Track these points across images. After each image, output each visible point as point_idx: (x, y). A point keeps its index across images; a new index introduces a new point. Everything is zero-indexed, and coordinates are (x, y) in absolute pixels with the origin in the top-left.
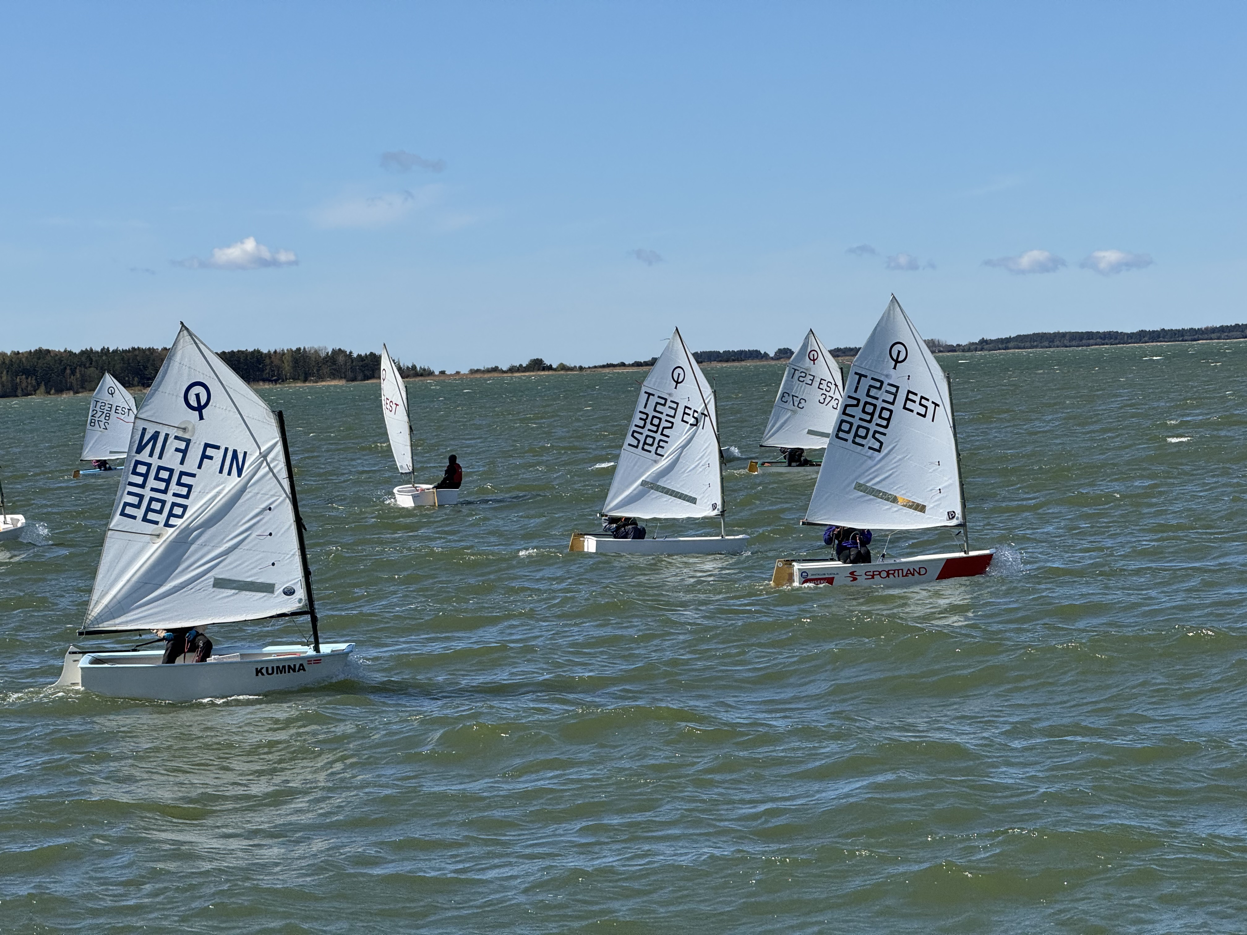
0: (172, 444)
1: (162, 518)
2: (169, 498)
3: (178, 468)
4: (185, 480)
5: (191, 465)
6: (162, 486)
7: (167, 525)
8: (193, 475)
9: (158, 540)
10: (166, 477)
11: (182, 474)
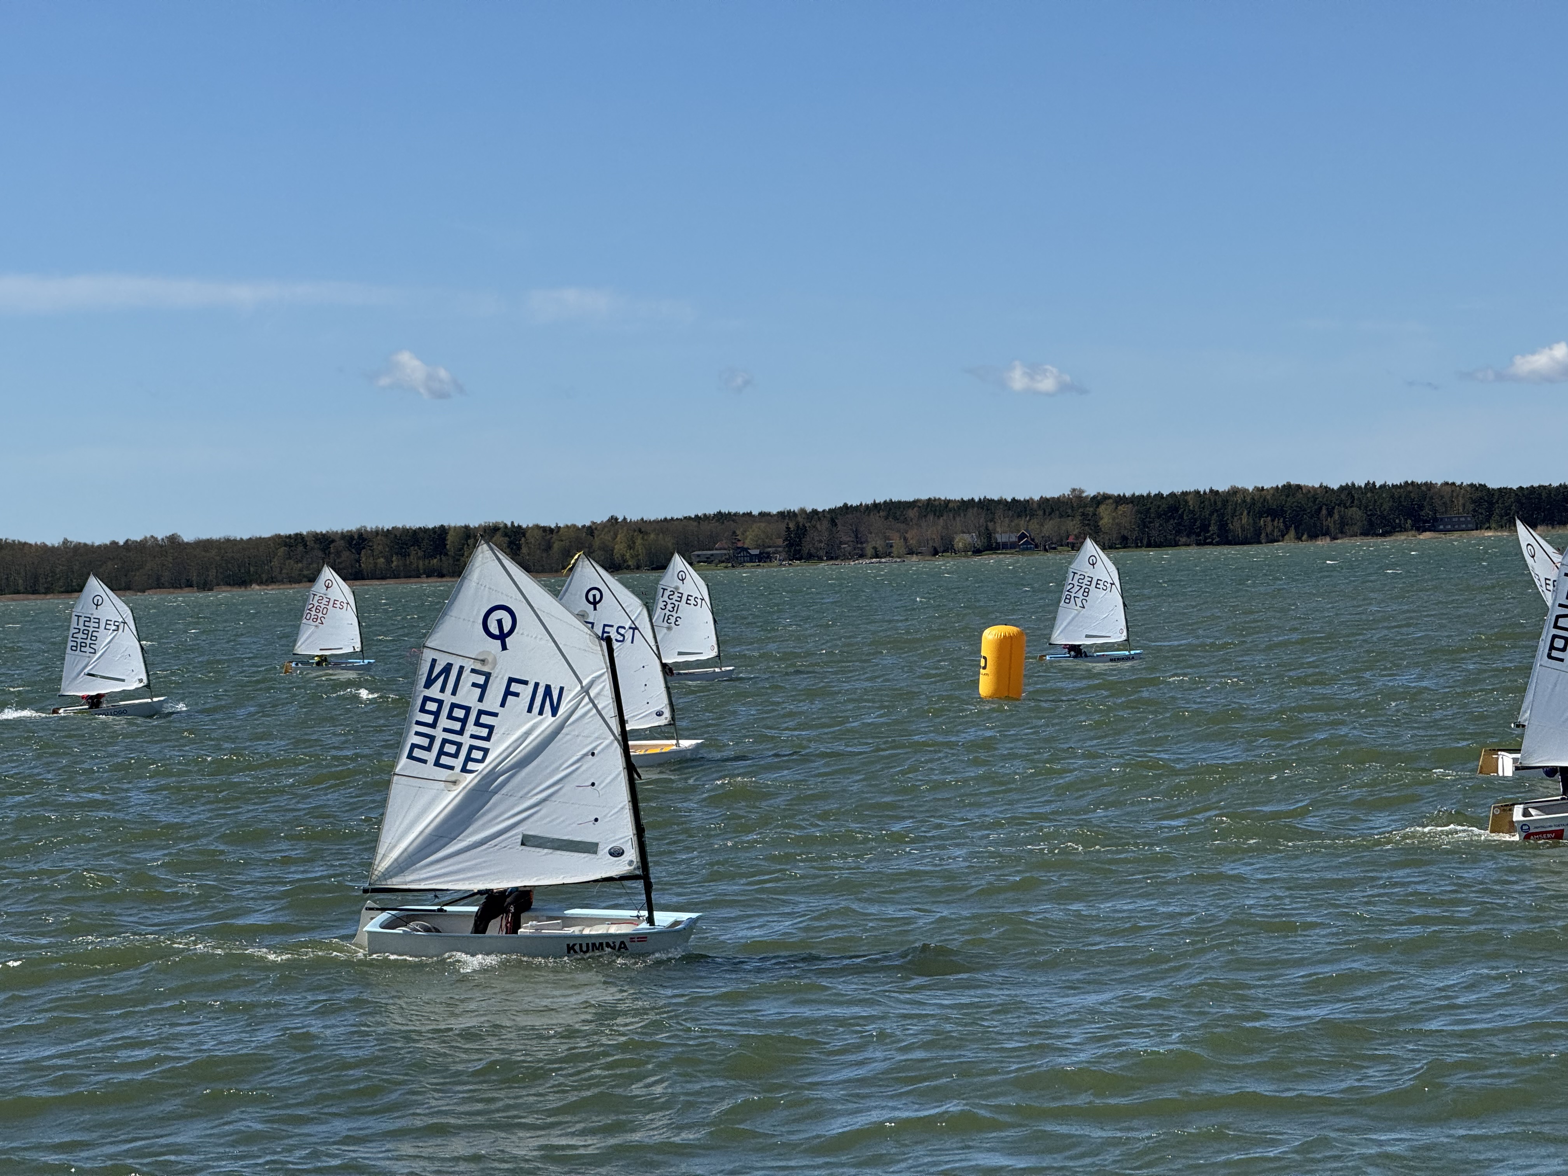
0: (468, 678)
3: (476, 706)
4: (484, 719)
5: (492, 701)
6: (457, 726)
7: (464, 770)
8: (495, 715)
9: (454, 788)
10: (462, 717)
11: (481, 713)
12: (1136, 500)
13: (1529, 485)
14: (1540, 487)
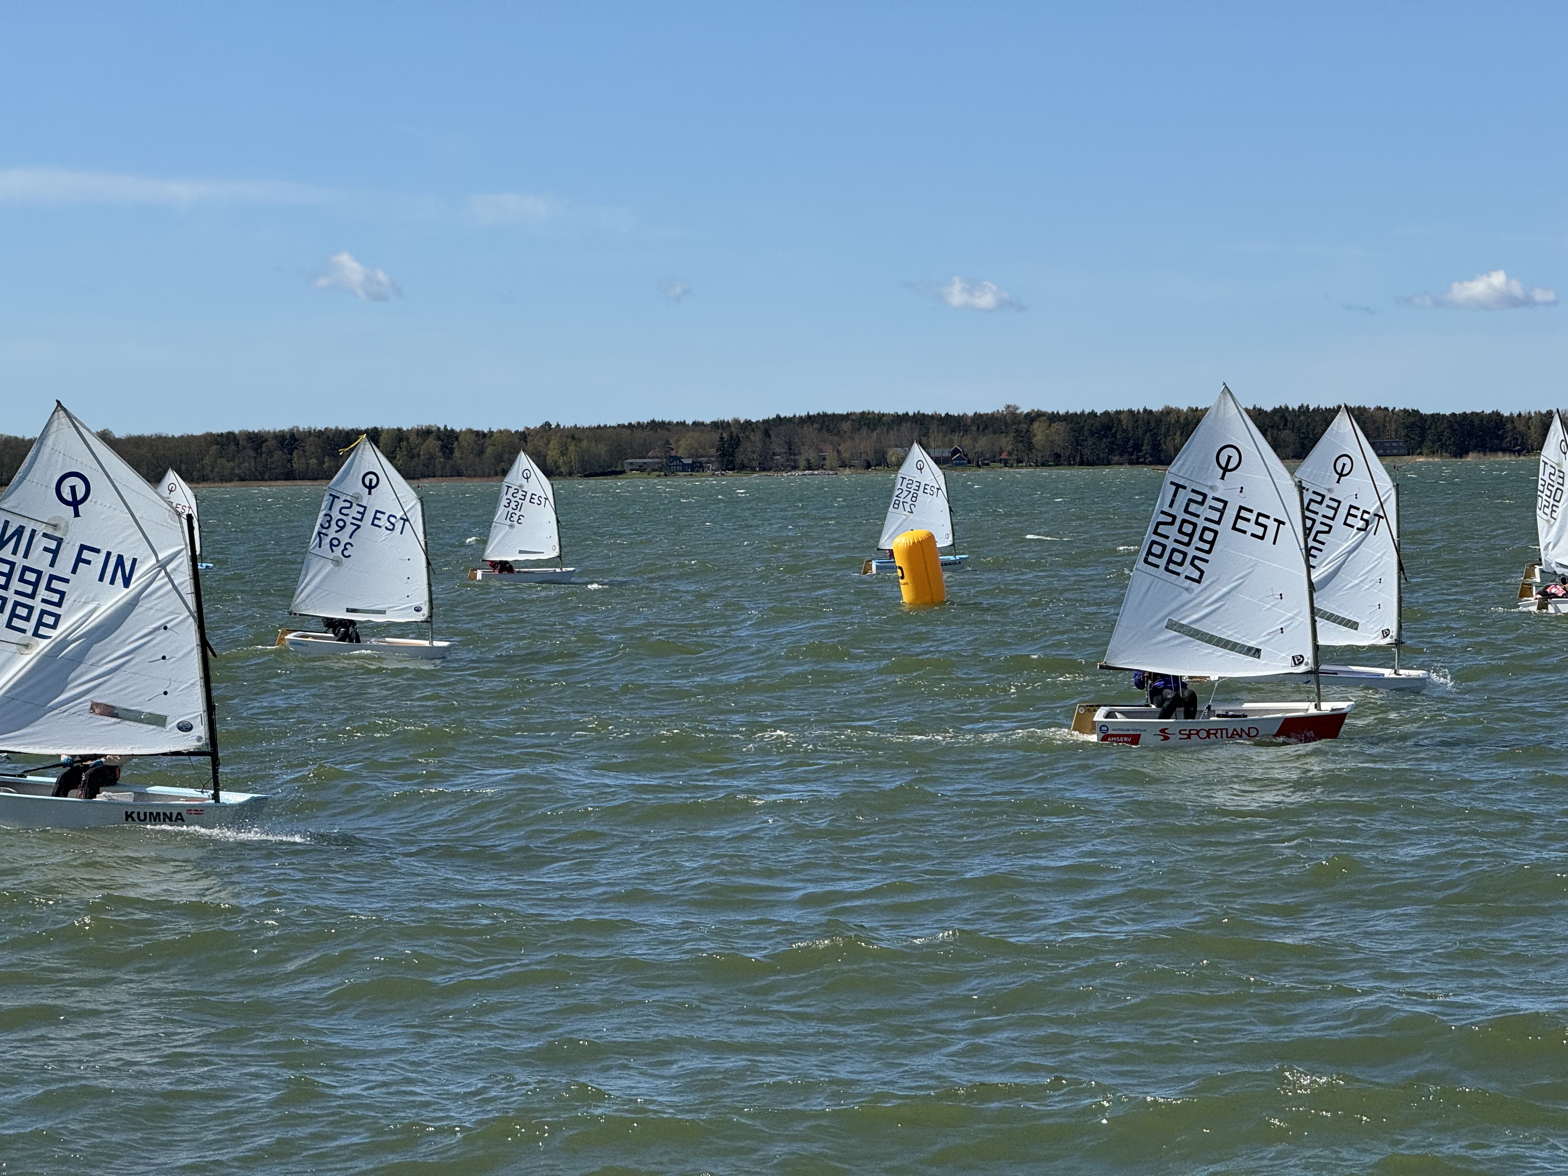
0: (40, 542)
1: (30, 626)
2: (38, 605)
3: (47, 571)
4: (55, 584)
5: (63, 568)
6: (29, 589)
7: (36, 634)
8: (66, 581)
9: (27, 651)
10: (33, 580)
11: (52, 578)
12: (1069, 418)
13: (1461, 412)
14: (1472, 413)
